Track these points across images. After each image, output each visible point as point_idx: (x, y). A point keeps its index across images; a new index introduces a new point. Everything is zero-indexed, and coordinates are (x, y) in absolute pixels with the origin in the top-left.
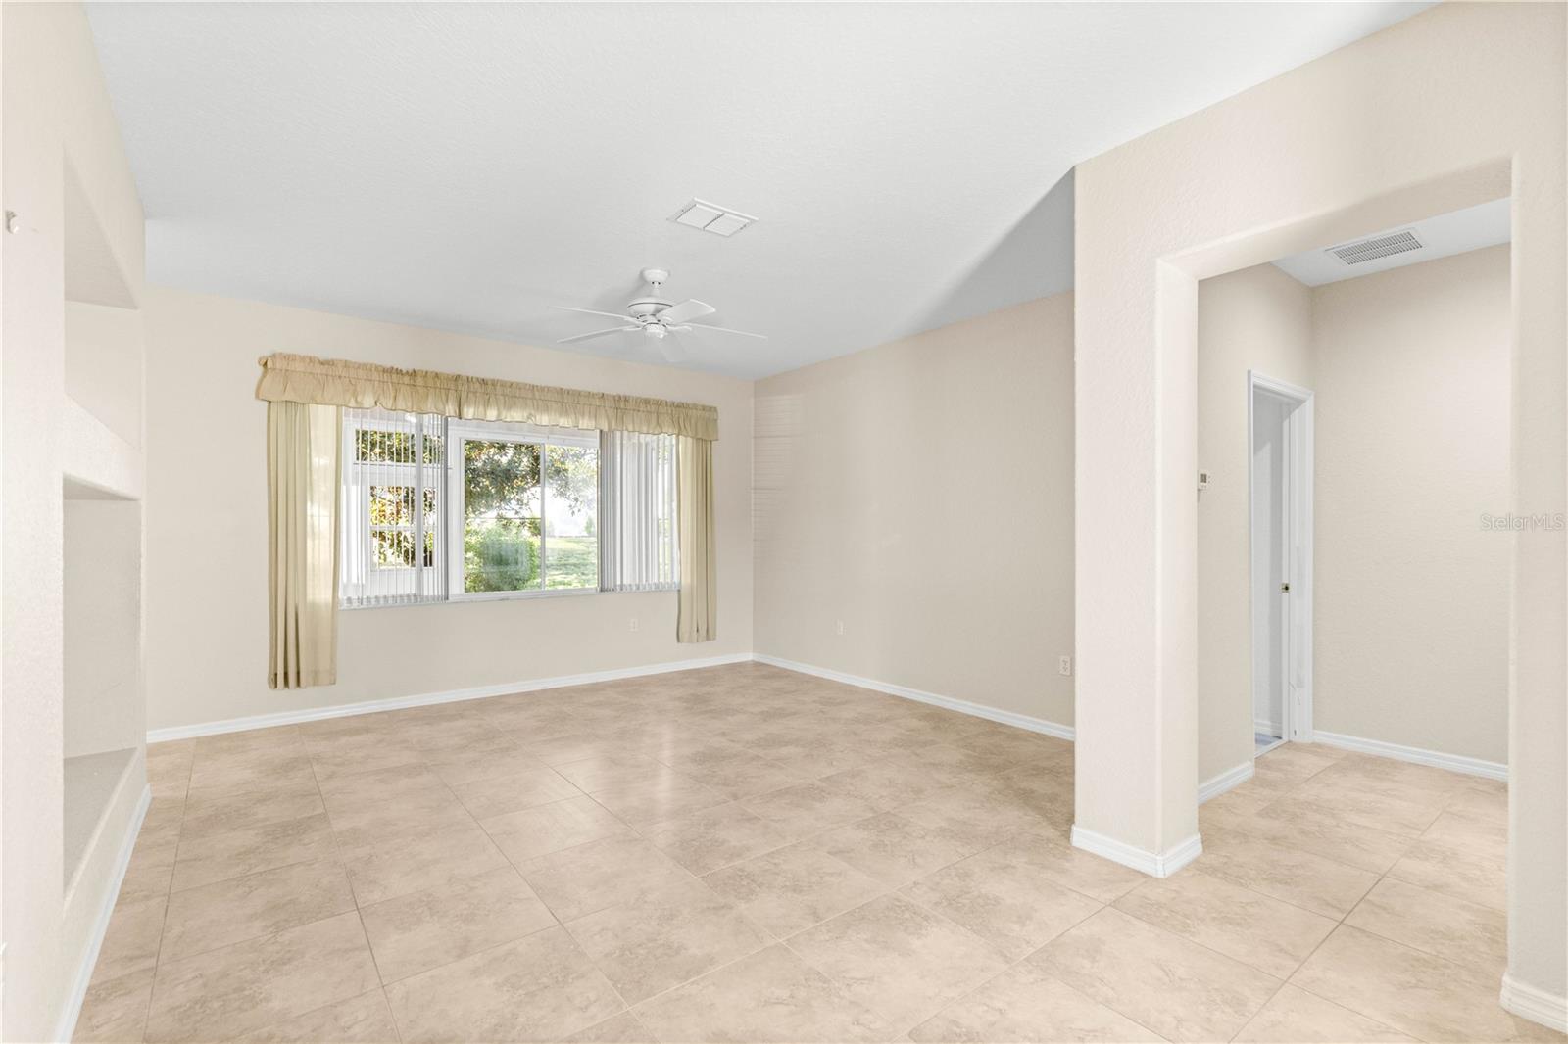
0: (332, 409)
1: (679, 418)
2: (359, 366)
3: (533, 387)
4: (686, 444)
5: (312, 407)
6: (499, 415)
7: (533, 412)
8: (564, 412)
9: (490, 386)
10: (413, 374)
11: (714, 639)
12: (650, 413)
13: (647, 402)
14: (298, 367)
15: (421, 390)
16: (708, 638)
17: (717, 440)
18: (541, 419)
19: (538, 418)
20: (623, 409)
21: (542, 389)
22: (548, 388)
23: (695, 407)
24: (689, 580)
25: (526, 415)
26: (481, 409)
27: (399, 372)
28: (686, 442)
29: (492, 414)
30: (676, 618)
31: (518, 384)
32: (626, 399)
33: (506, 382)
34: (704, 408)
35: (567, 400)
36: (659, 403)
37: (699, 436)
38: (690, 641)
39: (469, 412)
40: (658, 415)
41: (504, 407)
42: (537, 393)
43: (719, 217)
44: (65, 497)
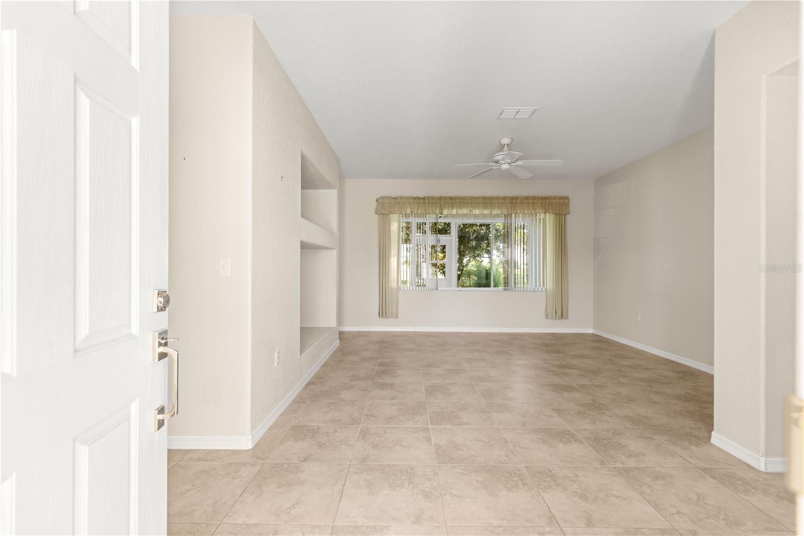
0: (397, 215)
1: (545, 204)
2: (406, 198)
3: (472, 198)
4: (550, 218)
5: (391, 215)
6: (457, 212)
7: (471, 209)
8: (485, 207)
9: (454, 200)
10: (424, 198)
11: (567, 318)
12: (529, 203)
13: (527, 198)
14: (387, 201)
15: (427, 204)
16: (562, 317)
17: (569, 214)
18: (475, 212)
19: (474, 211)
20: (513, 203)
21: (476, 198)
22: (478, 197)
23: (555, 198)
24: (551, 287)
25: (468, 211)
26: (450, 210)
27: (419, 198)
28: (550, 216)
29: (454, 212)
30: (545, 305)
31: (465, 197)
32: (517, 198)
33: (460, 197)
34: (561, 198)
35: (487, 202)
36: (534, 198)
37: (557, 213)
38: (552, 318)
39: (445, 212)
40: (533, 204)
41: (459, 208)
42: (473, 200)
43: (518, 112)
44: (301, 248)
